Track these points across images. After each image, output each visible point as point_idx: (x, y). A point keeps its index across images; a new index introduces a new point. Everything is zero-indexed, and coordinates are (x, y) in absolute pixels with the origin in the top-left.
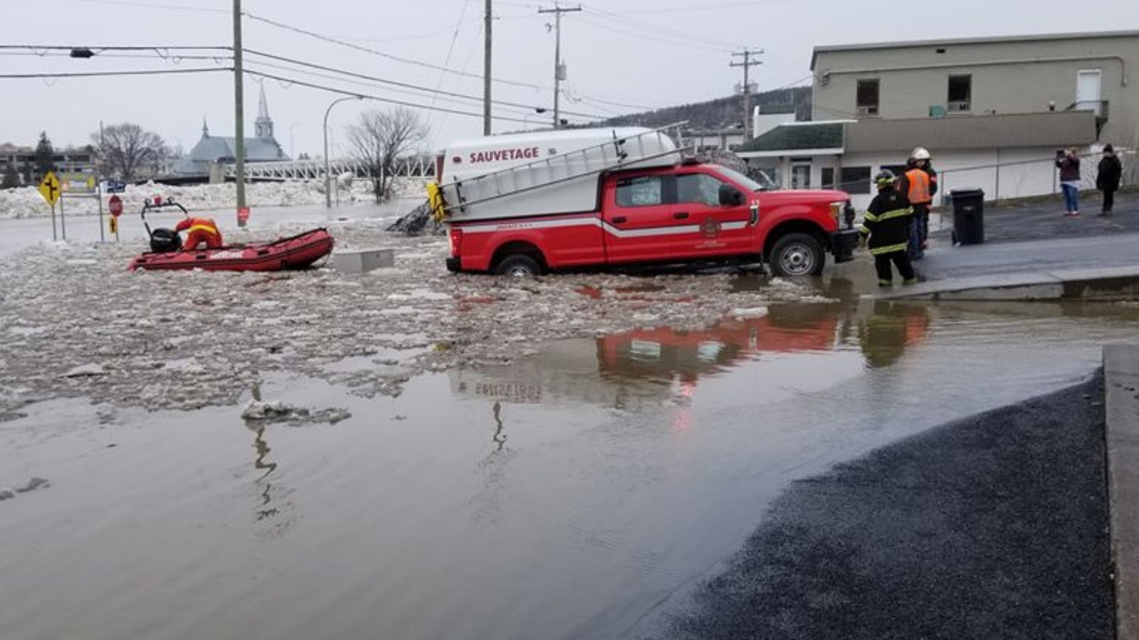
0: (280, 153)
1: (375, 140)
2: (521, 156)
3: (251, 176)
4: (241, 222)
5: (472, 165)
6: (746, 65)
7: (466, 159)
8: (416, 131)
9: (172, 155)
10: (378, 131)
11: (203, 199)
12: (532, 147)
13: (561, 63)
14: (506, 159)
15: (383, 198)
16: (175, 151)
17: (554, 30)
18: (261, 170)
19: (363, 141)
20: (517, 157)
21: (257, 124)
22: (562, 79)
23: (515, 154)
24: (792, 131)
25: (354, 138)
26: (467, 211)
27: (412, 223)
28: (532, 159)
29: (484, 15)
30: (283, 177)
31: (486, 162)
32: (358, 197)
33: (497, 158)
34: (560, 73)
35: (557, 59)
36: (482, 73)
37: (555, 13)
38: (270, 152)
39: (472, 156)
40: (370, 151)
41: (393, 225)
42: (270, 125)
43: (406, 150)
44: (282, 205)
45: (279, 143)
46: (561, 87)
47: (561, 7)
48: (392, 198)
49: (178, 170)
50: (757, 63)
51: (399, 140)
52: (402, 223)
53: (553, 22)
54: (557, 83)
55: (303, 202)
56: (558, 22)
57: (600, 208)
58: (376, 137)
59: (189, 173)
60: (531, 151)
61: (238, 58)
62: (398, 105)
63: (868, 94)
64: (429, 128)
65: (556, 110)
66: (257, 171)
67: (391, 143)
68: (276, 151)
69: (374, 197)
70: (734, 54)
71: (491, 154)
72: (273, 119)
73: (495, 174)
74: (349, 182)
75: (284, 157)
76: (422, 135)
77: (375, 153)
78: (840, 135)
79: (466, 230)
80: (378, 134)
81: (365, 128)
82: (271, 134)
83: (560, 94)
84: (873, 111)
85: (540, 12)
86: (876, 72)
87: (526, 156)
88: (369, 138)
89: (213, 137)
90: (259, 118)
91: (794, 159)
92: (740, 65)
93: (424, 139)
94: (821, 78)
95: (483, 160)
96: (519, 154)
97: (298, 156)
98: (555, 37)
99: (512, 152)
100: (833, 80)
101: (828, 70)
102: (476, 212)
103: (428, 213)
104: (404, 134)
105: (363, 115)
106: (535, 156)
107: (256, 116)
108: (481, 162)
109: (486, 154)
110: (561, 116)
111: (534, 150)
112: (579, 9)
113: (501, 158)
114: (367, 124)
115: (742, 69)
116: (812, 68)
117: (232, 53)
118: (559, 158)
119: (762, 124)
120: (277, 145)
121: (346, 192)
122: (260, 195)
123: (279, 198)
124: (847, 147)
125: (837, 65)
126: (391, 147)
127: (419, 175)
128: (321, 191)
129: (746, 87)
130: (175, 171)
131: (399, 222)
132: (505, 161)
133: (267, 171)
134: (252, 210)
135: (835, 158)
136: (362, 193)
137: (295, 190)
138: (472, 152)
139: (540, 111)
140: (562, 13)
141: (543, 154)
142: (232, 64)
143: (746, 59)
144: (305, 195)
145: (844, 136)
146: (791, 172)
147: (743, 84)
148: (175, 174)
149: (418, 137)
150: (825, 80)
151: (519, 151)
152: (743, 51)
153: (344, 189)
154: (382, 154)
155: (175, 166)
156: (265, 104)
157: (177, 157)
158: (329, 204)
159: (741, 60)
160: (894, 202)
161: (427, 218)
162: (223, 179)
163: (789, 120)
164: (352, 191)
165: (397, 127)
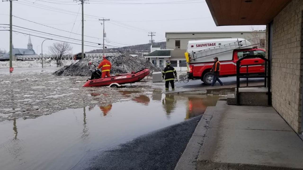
0: (34, 53)
1: (57, 50)
2: (211, 45)
3: (24, 59)
4: (11, 72)
5: (197, 47)
6: (152, 36)
7: (195, 46)
8: (69, 48)
9: (3, 53)
10: (58, 48)
11: (6, 65)
12: (214, 43)
13: (105, 33)
14: (207, 46)
15: (59, 65)
16: (4, 52)
17: (103, 25)
18: (27, 57)
19: (54, 51)
20: (210, 46)
21: (28, 45)
22: (105, 37)
23: (209, 45)
24: (159, 51)
25: (51, 50)
26: (195, 60)
27: (59, 72)
28: (214, 46)
29: (82, 20)
30: (34, 59)
31: (201, 47)
32: (52, 65)
33: (204, 46)
34: (104, 35)
35: (104, 32)
36: (81, 34)
37: (103, 21)
38: (31, 53)
39: (197, 45)
40: (56, 53)
41: (54, 73)
42: (32, 46)
43: (66, 53)
44: (29, 67)
45: (34, 50)
46: (105, 39)
47: (105, 19)
48: (62, 65)
49: (4, 57)
50: (154, 35)
51: (64, 51)
52: (57, 72)
53: (102, 23)
54: (104, 38)
55: (36, 66)
56: (104, 22)
57: (233, 60)
58: (58, 50)
59: (7, 58)
60: (214, 44)
61: (11, 27)
62: (64, 42)
63: (178, 44)
64: (72, 48)
65: (104, 44)
66: (26, 58)
67: (62, 51)
68: (33, 52)
69: (56, 65)
70: (149, 33)
71: (202, 45)
72: (32, 44)
73: (204, 50)
74: (50, 61)
75: (36, 54)
76: (70, 49)
77: (58, 54)
78: (170, 53)
79: (195, 65)
80: (58, 49)
81: (54, 47)
82: (32, 48)
83: (105, 40)
84: (179, 48)
85: (99, 20)
86: (179, 39)
87: (212, 45)
88: (56, 50)
89: (15, 48)
90: (29, 44)
91: (160, 58)
92: (150, 36)
93: (71, 50)
94: (167, 40)
95: (200, 46)
96: (210, 45)
97: (40, 54)
98: (103, 26)
99: (208, 44)
100: (170, 40)
101: (169, 37)
102: (198, 60)
103: (64, 70)
104: (65, 49)
105: (54, 43)
106: (215, 45)
107: (28, 43)
108: (199, 47)
109: (201, 45)
110: (105, 46)
111: (215, 44)
112: (109, 20)
113: (205, 46)
114: (55, 46)
115: (151, 36)
116: (166, 37)
117: (9, 26)
118: (223, 46)
119: (153, 50)
120: (33, 51)
121: (49, 64)
122: (23, 64)
123: (28, 65)
124: (171, 56)
125: (170, 37)
126: (62, 52)
127: (72, 59)
128: (41, 63)
129: (152, 41)
130: (3, 57)
131: (56, 72)
132: (206, 47)
133: (29, 57)
134: (14, 68)
135: (169, 58)
136: (53, 64)
137: (34, 63)
138: (196, 44)
139: (99, 44)
140: (105, 21)
141: (217, 45)
142: (9, 29)
143: (152, 34)
144: (36, 64)
145: (171, 53)
146: (159, 61)
147: (151, 40)
148: (3, 58)
149: (69, 50)
150: (168, 40)
151: (210, 44)
152: (151, 32)
153: (48, 63)
154: (59, 54)
155: (3, 56)
156: (30, 40)
157: (5, 53)
158: (43, 67)
159: (151, 34)
160: (169, 69)
161: (63, 71)
162: (16, 59)
163: (159, 49)
164: (51, 63)
165: (63, 47)
